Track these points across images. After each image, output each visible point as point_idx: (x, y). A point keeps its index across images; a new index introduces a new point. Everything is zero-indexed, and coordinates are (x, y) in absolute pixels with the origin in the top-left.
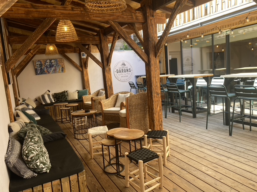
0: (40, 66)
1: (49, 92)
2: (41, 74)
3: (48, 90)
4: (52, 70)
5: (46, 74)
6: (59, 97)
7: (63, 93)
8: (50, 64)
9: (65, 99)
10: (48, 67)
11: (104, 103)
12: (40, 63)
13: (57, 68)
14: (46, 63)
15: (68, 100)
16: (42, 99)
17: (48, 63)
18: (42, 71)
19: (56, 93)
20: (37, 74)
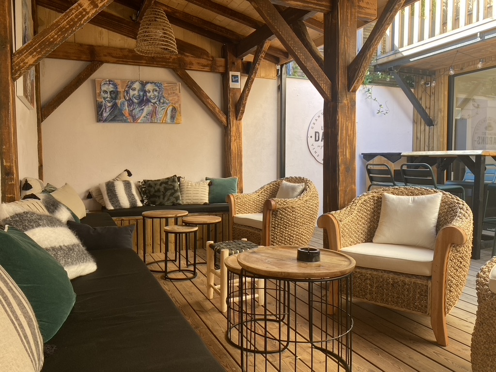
0: (112, 98)
1: (130, 174)
2: (112, 120)
3: (126, 170)
4: (144, 114)
5: (125, 121)
6: (155, 192)
7: (170, 183)
8: (139, 95)
9: (173, 199)
10: (133, 102)
11: (340, 224)
12: (112, 89)
13: (159, 109)
14: (131, 91)
15: (180, 204)
16: (108, 193)
17: (136, 92)
18: (116, 112)
19: (148, 181)
20: (99, 118)
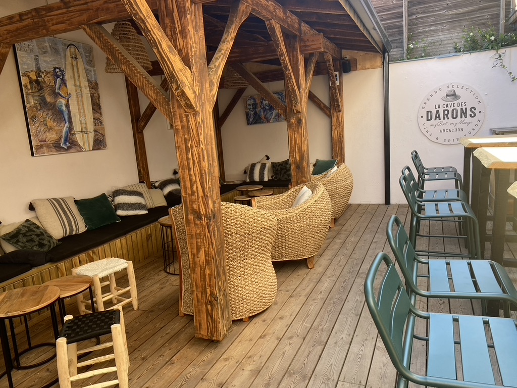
0: (253, 108)
1: (268, 158)
2: (256, 123)
3: (267, 156)
4: (273, 116)
5: (263, 123)
7: (284, 165)
8: (269, 104)
9: (286, 176)
10: (266, 109)
11: (258, 204)
12: (253, 102)
14: (263, 101)
16: (250, 172)
17: (267, 102)
18: (257, 117)
19: (274, 163)
20: (248, 122)
